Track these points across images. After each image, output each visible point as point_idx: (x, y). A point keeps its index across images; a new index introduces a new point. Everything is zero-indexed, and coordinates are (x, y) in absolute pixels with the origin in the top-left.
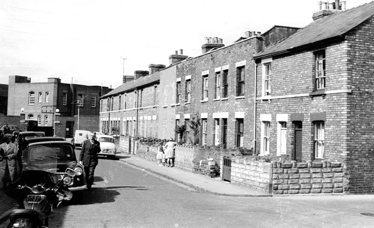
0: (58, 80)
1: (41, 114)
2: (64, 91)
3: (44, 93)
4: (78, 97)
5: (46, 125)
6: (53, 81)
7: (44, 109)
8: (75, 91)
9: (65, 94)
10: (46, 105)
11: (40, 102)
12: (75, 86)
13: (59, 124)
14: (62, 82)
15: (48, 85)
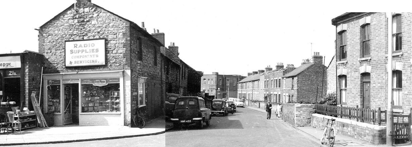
0: (217, 74)
1: (209, 89)
2: (220, 78)
3: (210, 79)
4: (227, 81)
5: (212, 95)
6: (215, 74)
7: (211, 87)
8: (225, 78)
9: (220, 80)
10: (212, 85)
11: (209, 84)
12: (225, 75)
13: (220, 95)
14: (219, 74)
15: (213, 76)
